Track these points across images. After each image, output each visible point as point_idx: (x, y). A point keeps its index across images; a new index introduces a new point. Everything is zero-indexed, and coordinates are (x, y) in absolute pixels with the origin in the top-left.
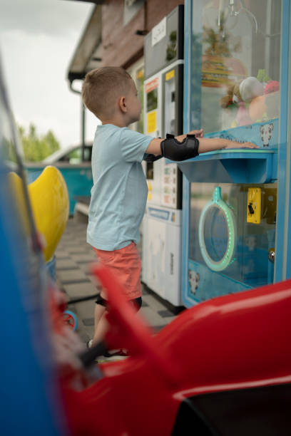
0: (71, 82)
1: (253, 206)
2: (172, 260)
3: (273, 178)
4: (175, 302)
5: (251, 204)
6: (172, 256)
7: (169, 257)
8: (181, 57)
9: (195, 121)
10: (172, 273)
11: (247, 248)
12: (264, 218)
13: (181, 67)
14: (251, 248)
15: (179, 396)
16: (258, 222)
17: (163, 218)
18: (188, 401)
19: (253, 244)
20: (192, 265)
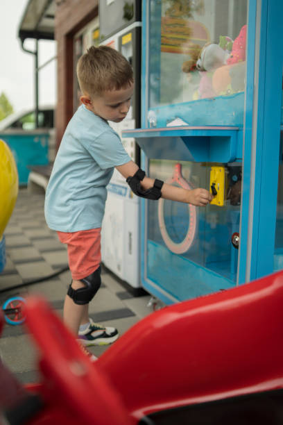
0: (23, 41)
1: (216, 187)
2: (130, 239)
3: (238, 157)
4: (134, 284)
5: (214, 184)
6: (130, 234)
7: (127, 235)
8: (139, 19)
9: (154, 83)
10: (130, 253)
11: (209, 225)
12: (228, 199)
13: (139, 30)
14: (213, 226)
15: (139, 414)
16: (222, 204)
17: (120, 193)
18: (148, 420)
19: (216, 221)
20: (151, 246)
